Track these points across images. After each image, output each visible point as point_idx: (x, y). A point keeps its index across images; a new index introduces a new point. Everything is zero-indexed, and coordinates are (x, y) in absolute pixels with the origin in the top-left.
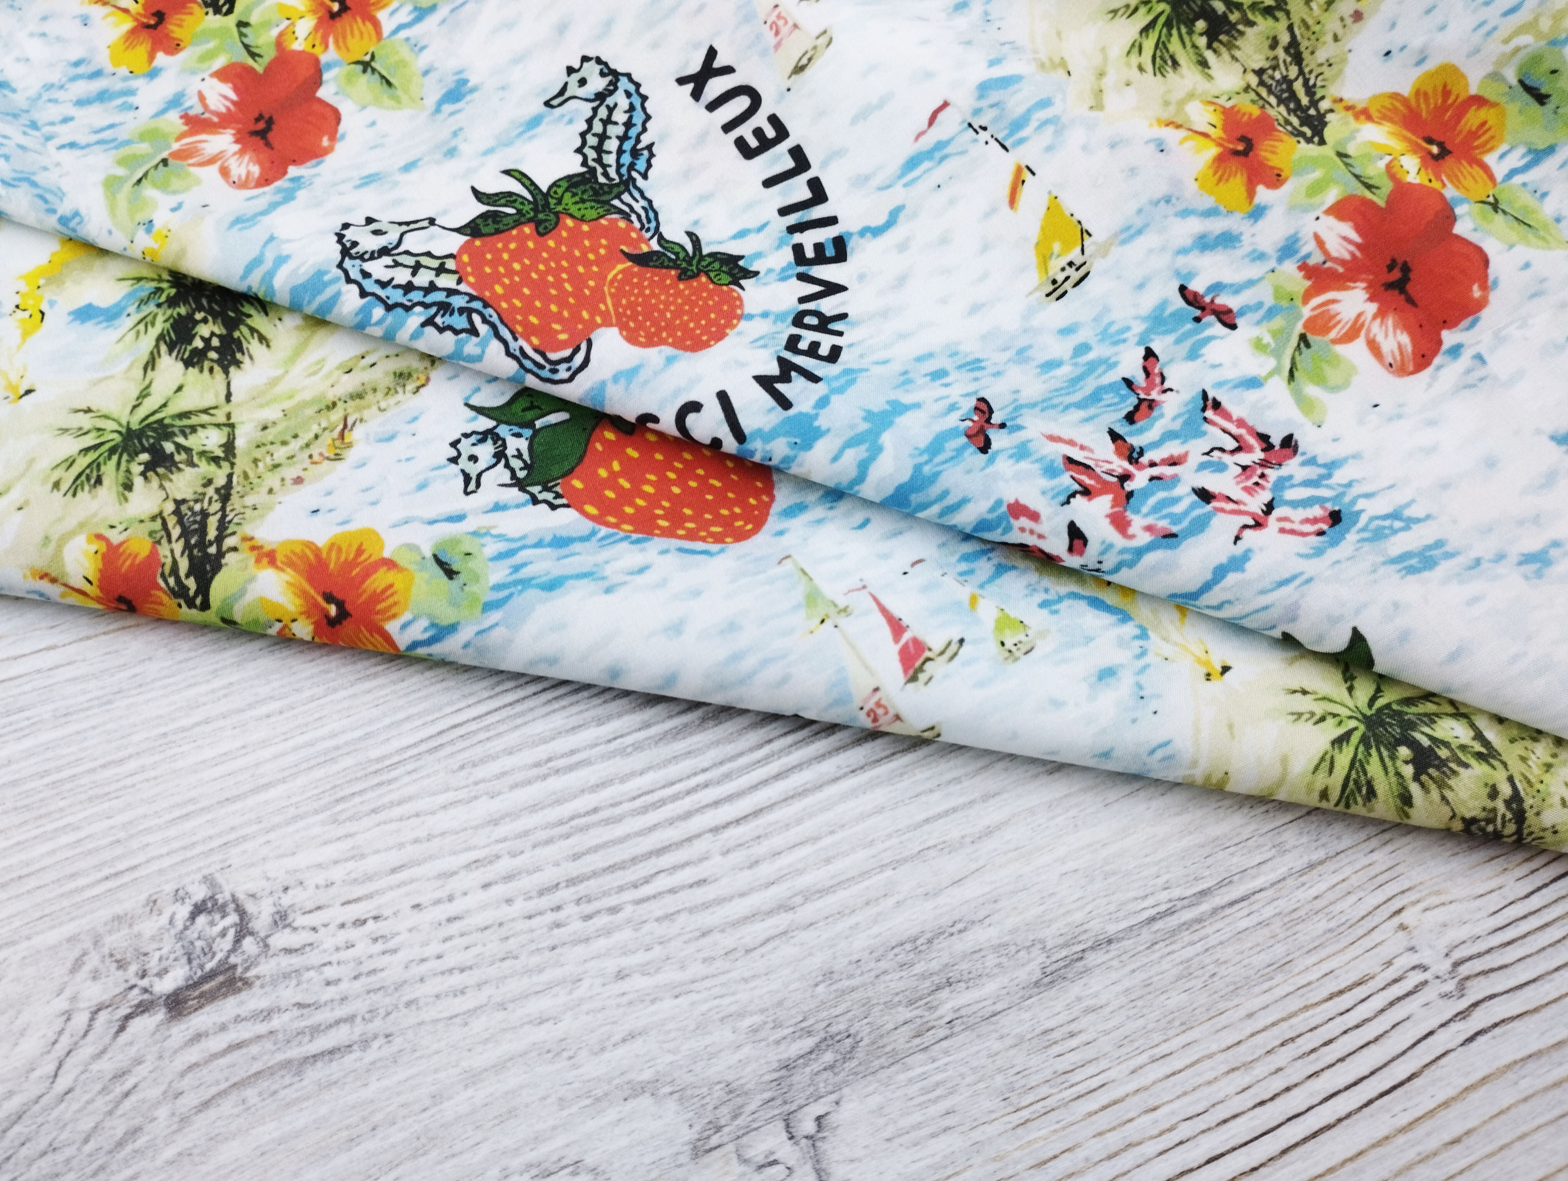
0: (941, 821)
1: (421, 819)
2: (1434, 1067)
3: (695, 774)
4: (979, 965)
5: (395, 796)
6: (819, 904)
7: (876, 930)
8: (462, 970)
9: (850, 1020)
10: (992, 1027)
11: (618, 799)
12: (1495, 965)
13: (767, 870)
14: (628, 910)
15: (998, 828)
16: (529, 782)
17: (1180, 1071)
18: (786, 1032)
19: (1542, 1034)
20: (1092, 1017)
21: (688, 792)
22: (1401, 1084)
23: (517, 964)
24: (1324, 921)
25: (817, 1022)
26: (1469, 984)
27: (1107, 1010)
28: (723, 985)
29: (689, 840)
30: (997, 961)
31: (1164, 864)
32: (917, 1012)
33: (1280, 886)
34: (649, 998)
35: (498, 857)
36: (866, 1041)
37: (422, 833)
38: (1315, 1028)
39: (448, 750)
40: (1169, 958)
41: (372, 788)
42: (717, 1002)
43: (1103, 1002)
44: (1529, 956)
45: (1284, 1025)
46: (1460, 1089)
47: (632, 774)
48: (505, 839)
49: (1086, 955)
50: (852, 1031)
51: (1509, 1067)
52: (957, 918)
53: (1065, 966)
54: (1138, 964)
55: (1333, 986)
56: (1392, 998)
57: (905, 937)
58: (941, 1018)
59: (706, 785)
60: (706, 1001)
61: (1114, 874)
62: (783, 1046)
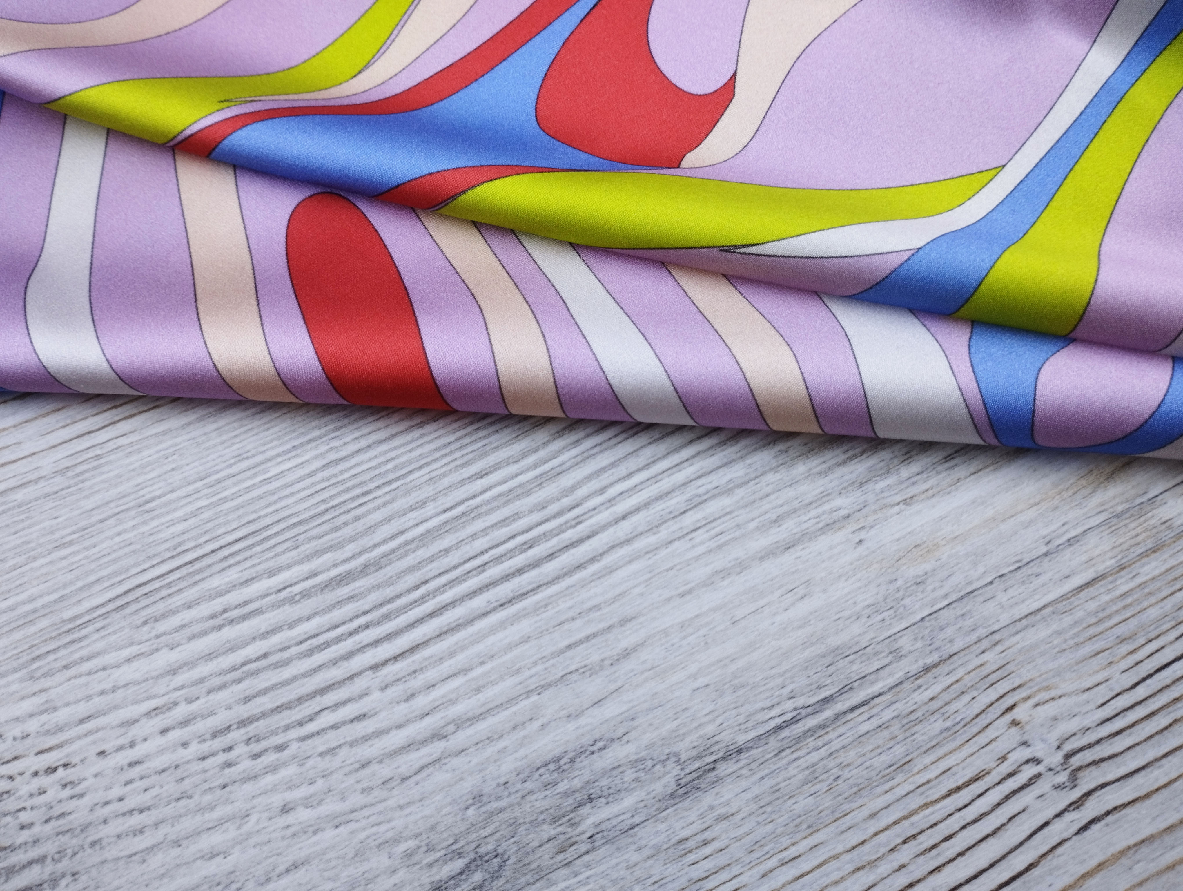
0: (582, 646)
1: (108, 672)
2: (1050, 857)
3: (357, 617)
4: (618, 781)
5: (85, 652)
6: (470, 731)
7: (522, 752)
8: (141, 811)
9: (497, 841)
10: (630, 840)
11: (287, 644)
12: (1106, 754)
13: (421, 702)
14: (294, 746)
15: (634, 649)
16: (205, 633)
17: (808, 873)
18: (438, 854)
19: (1154, 819)
20: (724, 825)
21: (351, 634)
22: (1019, 875)
23: (191, 804)
24: (940, 721)
25: (467, 844)
26: (1080, 774)
27: (739, 817)
28: (380, 813)
29: (351, 678)
30: (635, 775)
31: (789, 675)
32: (560, 829)
33: (897, 689)
34: (311, 829)
35: (176, 704)
36: (513, 859)
37: (107, 685)
38: (936, 824)
39: (133, 607)
40: (796, 764)
41: (65, 646)
42: (374, 830)
43: (734, 810)
44: (1138, 744)
45: (906, 823)
46: (1077, 876)
47: (300, 620)
48: (183, 687)
49: (718, 765)
50: (500, 851)
51: (1123, 853)
52: (597, 736)
53: (698, 777)
54: (767, 771)
55: (952, 784)
56: (1007, 793)
57: (549, 757)
58: (583, 833)
59: (367, 626)
60: (364, 829)
61: (742, 686)
62: (435, 869)
